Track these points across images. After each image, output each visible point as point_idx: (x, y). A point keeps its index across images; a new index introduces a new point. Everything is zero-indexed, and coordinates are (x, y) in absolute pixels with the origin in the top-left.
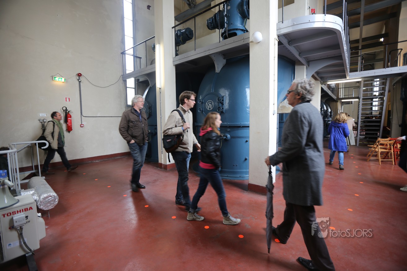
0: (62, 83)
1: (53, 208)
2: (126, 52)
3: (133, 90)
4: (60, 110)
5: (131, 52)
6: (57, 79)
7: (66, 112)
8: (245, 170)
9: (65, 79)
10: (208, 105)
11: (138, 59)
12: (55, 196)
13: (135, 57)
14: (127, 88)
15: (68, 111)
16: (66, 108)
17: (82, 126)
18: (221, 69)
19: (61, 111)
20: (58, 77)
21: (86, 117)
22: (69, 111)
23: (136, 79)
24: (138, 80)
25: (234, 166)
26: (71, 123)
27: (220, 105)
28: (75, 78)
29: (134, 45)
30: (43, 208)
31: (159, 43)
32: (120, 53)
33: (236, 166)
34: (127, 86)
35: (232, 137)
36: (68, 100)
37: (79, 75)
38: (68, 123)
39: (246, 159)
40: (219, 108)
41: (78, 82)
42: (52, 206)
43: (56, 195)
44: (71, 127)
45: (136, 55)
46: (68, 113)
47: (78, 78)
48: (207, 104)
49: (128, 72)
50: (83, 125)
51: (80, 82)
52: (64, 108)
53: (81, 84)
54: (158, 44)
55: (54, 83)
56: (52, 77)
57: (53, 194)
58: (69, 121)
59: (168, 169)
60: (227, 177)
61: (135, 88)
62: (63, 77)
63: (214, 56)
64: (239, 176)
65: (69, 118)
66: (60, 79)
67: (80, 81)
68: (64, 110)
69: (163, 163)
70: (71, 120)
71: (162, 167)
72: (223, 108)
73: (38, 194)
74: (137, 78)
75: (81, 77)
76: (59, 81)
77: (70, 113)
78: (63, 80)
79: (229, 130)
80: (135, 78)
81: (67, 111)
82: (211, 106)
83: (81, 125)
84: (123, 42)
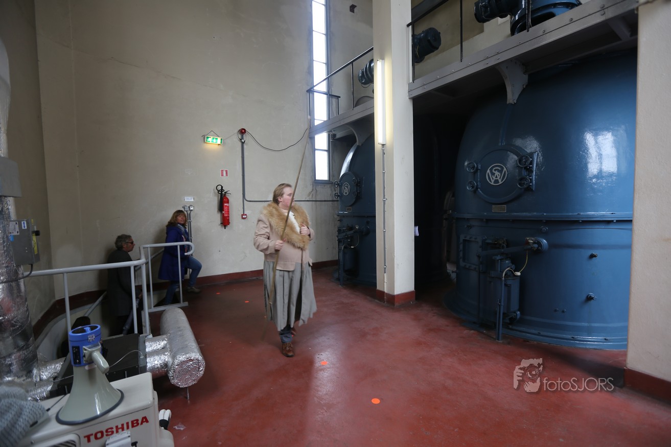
0: (217, 145)
1: (195, 384)
2: (315, 88)
3: (326, 154)
4: (214, 190)
5: (323, 87)
6: (210, 140)
7: (221, 194)
8: (586, 324)
9: (221, 139)
10: (493, 174)
11: (334, 100)
12: (198, 360)
13: (330, 95)
14: (316, 152)
15: (225, 191)
16: (222, 187)
17: (244, 217)
18: (520, 95)
19: (215, 192)
20: (212, 137)
21: (250, 201)
22: (225, 193)
23: (331, 133)
24: (334, 135)
25: (556, 311)
26: (228, 211)
27: (524, 173)
28: (236, 138)
29: (328, 74)
30: (177, 383)
31: (383, 58)
32: (305, 92)
33: (563, 312)
34: (316, 148)
35: (552, 246)
36: (224, 173)
37: (243, 132)
38: (224, 212)
39: (589, 298)
40: (522, 179)
41: (240, 144)
42: (194, 380)
43: (200, 358)
44: (229, 219)
45: (331, 92)
46: (225, 195)
47: (240, 136)
48: (488, 171)
49: (317, 123)
50: (246, 215)
51: (243, 143)
52: (219, 188)
53: (245, 146)
54: (381, 60)
55: (207, 146)
56: (203, 138)
57: (196, 355)
58: (225, 209)
59: (397, 304)
60: (539, 334)
61: (328, 151)
62: (218, 136)
63: (507, 67)
64: (569, 337)
65: (225, 204)
66: (215, 141)
67: (243, 141)
68: (219, 191)
69: (386, 291)
70: (228, 207)
71: (384, 299)
72: (531, 179)
73: (171, 351)
74: (333, 132)
75: (244, 135)
76: (214, 142)
77: (228, 196)
78: (219, 141)
79: (545, 229)
80: (329, 132)
81: (223, 192)
82: (498, 177)
83: (242, 215)
84: (310, 72)
